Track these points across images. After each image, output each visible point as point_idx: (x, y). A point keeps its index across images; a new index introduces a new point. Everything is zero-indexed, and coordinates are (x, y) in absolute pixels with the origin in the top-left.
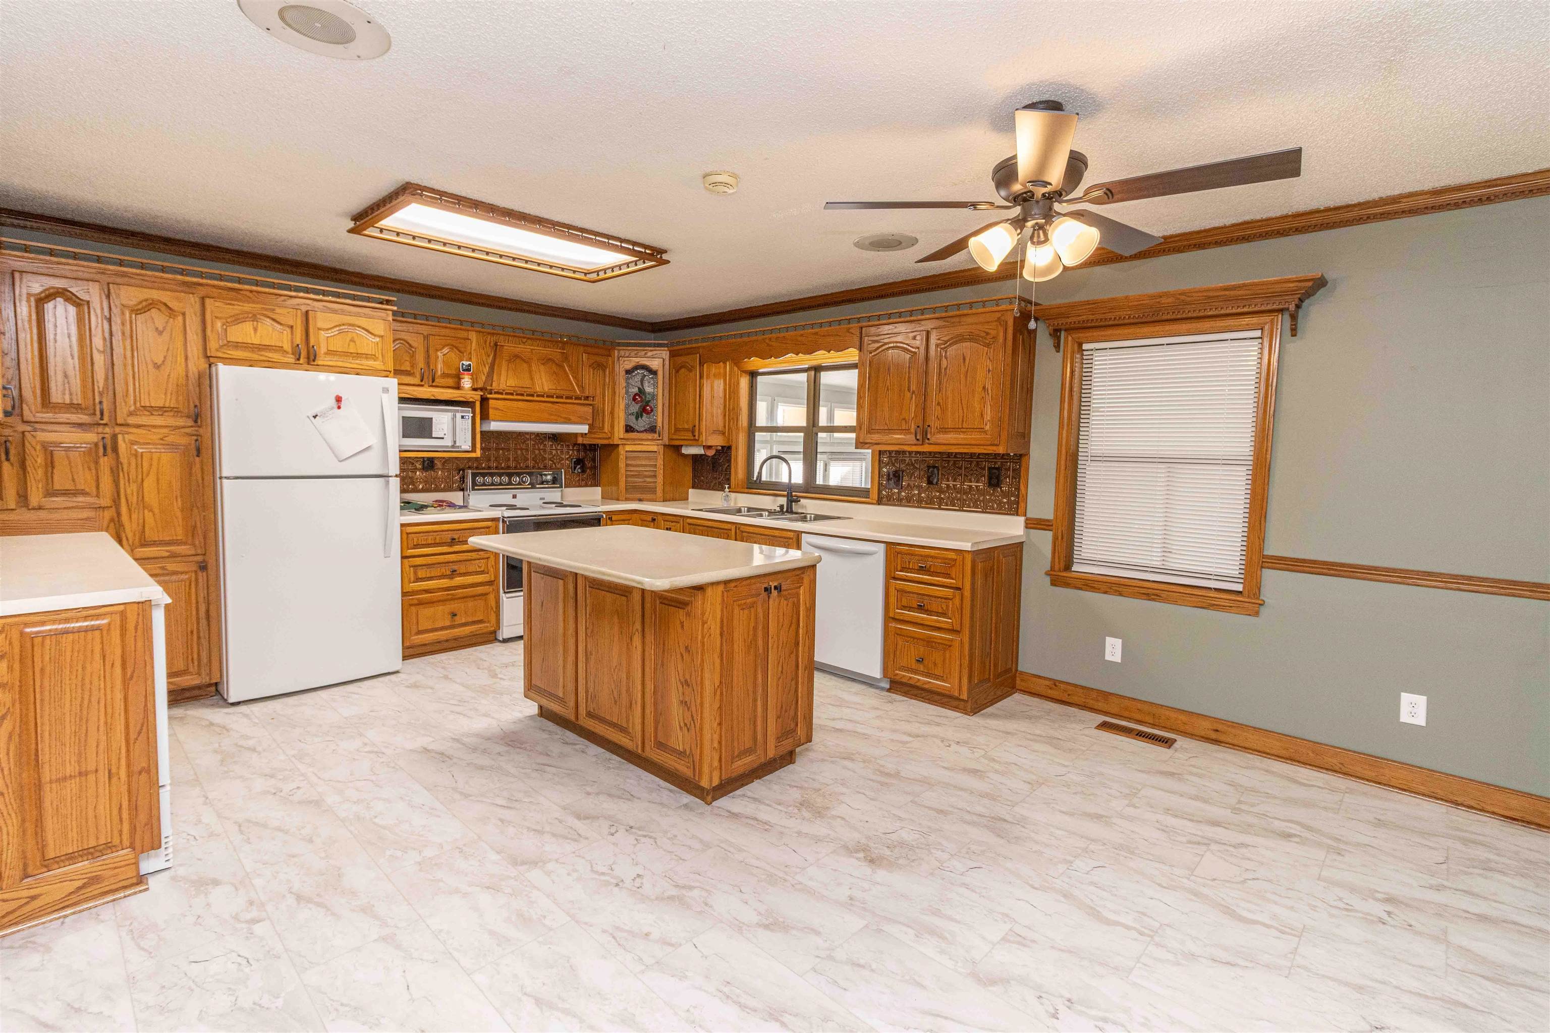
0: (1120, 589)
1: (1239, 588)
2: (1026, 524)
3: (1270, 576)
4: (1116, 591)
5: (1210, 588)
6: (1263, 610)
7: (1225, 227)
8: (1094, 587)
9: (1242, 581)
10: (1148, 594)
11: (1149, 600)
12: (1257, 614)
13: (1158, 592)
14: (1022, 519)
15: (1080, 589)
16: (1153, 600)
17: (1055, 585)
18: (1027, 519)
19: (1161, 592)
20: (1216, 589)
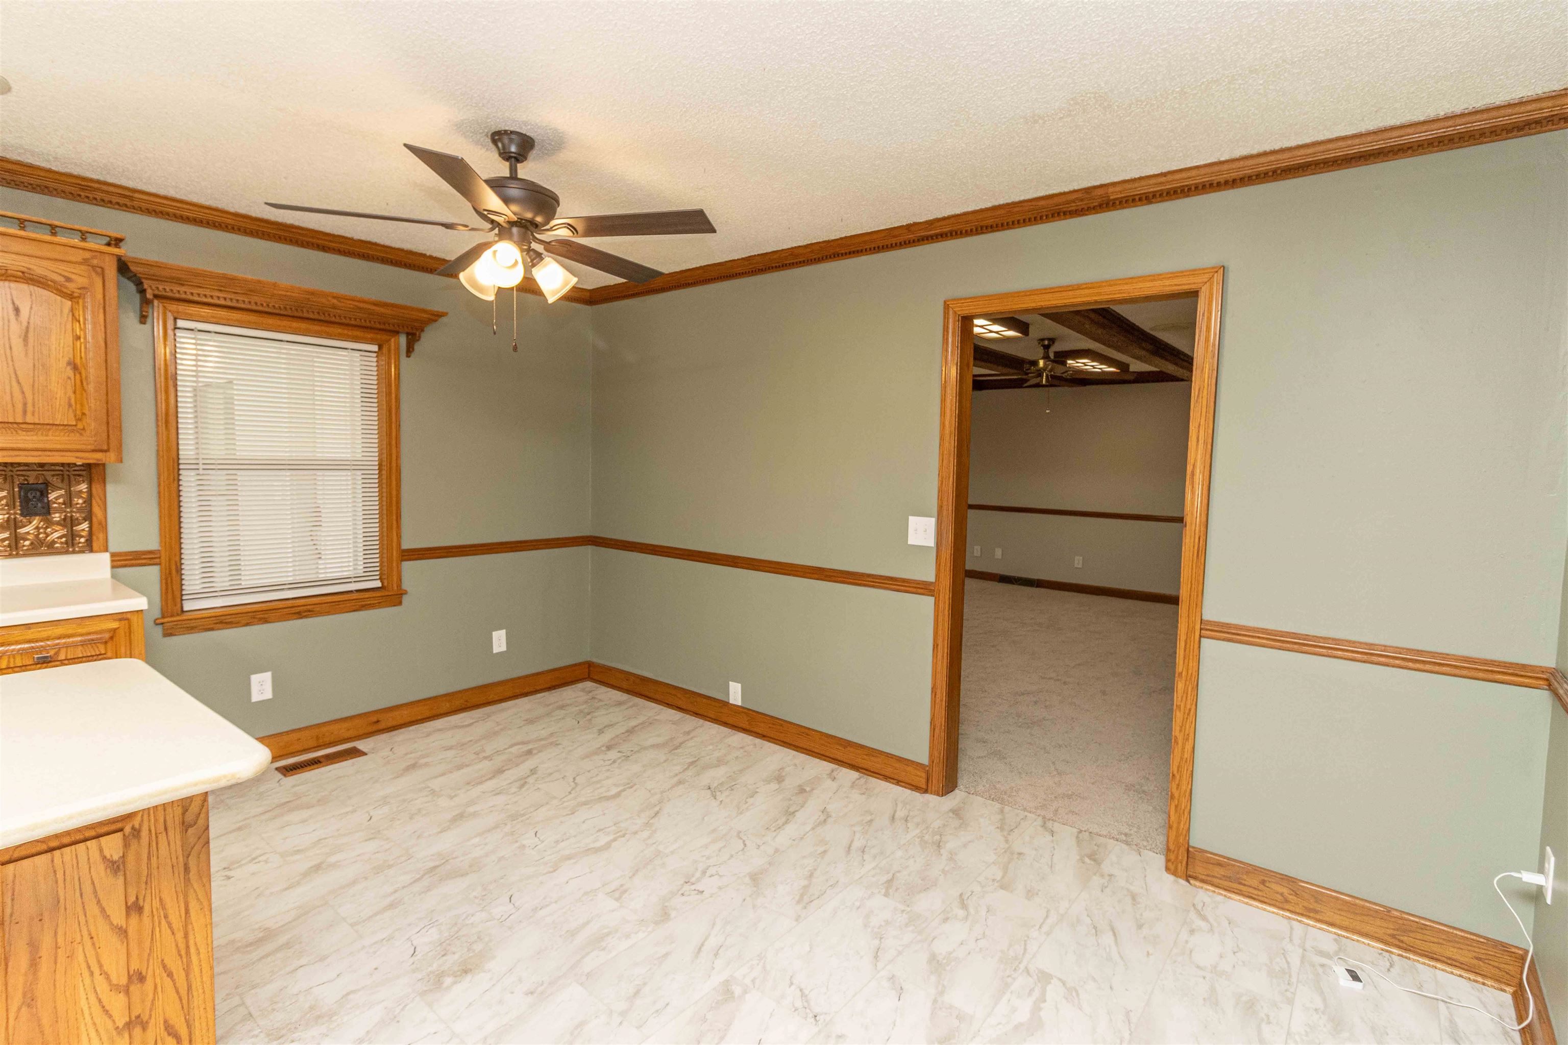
0: (266, 616)
1: (378, 584)
2: (112, 561)
3: (410, 569)
4: (260, 619)
5: (351, 591)
6: (405, 599)
7: (351, 239)
8: (231, 623)
9: (378, 577)
10: (299, 613)
11: (301, 618)
12: (400, 603)
13: (308, 607)
14: (106, 557)
15: (212, 629)
16: (306, 617)
17: (171, 635)
18: (113, 555)
19: (312, 606)
20: (358, 591)
